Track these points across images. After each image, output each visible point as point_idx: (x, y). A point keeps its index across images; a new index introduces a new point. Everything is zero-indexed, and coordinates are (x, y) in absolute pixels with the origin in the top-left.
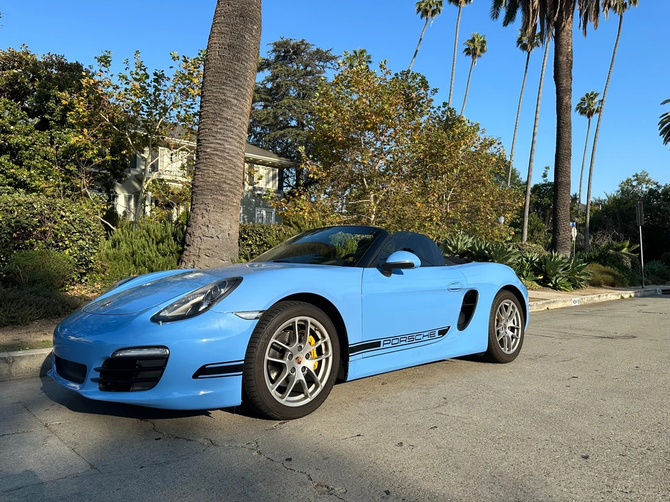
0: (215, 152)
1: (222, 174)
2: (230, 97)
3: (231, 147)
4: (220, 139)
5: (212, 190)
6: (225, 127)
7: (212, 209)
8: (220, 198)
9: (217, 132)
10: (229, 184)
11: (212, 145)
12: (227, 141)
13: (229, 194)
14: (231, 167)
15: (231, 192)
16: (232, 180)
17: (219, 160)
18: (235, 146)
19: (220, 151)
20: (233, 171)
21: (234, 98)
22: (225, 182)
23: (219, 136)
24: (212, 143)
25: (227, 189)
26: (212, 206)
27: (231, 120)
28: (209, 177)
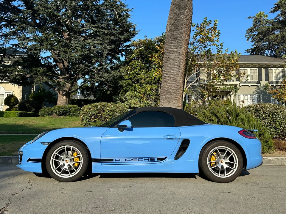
0: (167, 75)
1: (170, 85)
2: (173, 48)
3: (174, 72)
4: (169, 69)
5: (165, 93)
6: (171, 63)
7: (165, 102)
8: (168, 96)
9: (168, 66)
10: (173, 89)
11: (166, 72)
12: (172, 69)
13: (173, 94)
14: (174, 81)
15: (174, 93)
16: (174, 87)
17: (168, 79)
18: (176, 71)
19: (169, 74)
20: (175, 83)
21: (175, 48)
22: (171, 89)
23: (168, 68)
24: (166, 71)
25: (172, 92)
26: (165, 100)
27: (173, 59)
28: (164, 87)
